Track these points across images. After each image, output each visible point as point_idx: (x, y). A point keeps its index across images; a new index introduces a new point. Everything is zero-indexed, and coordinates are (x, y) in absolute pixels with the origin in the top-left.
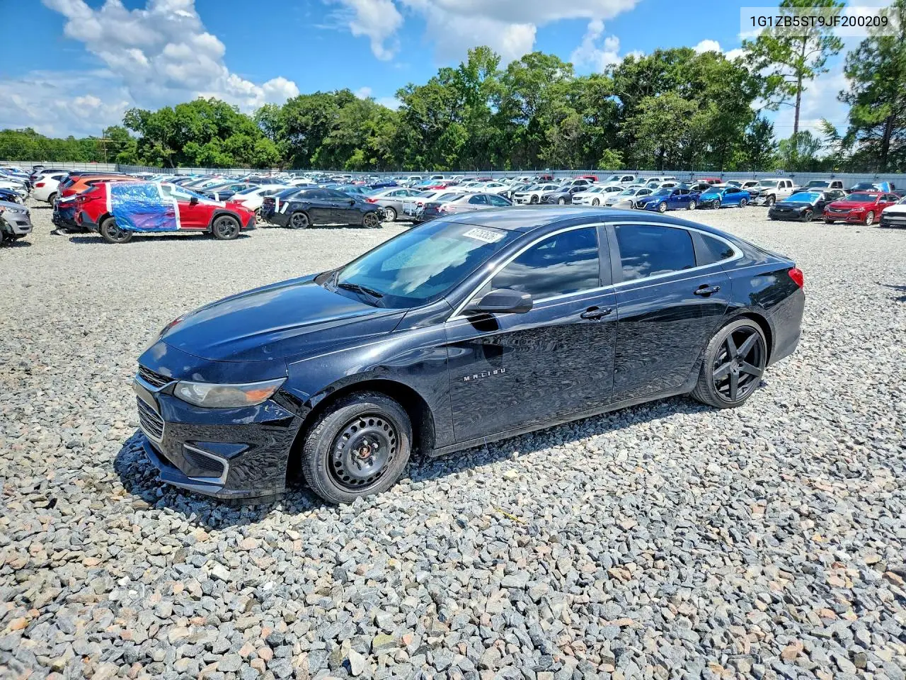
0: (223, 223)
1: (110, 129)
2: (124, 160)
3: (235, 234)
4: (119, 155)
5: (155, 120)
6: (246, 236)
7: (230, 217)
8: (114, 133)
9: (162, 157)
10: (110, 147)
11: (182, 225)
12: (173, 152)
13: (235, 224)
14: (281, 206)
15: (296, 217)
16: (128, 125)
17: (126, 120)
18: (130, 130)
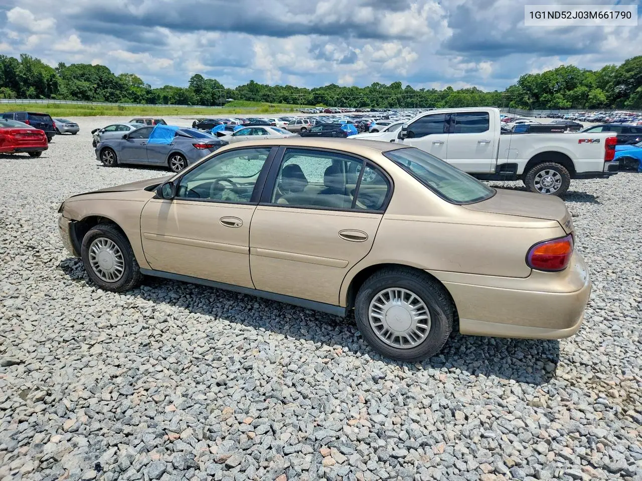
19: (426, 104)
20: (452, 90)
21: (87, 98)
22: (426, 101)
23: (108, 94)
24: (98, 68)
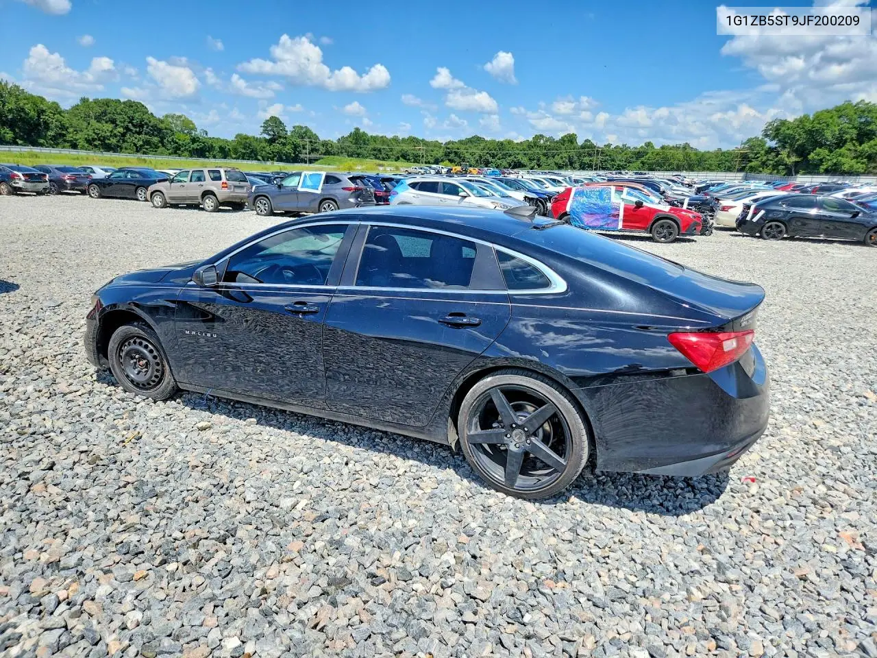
0: (662, 226)
1: (749, 140)
2: (752, 169)
3: (672, 237)
4: (750, 164)
5: (788, 129)
6: (689, 241)
7: (671, 222)
8: (753, 144)
9: (786, 165)
10: (745, 158)
11: (623, 226)
12: (797, 159)
13: (674, 229)
14: (755, 214)
15: (771, 227)
16: (767, 136)
17: (766, 131)
18: (767, 139)
19: (613, 166)
20: (653, 147)
21: (108, 148)
22: (613, 160)
23: (141, 143)
24: (130, 104)
